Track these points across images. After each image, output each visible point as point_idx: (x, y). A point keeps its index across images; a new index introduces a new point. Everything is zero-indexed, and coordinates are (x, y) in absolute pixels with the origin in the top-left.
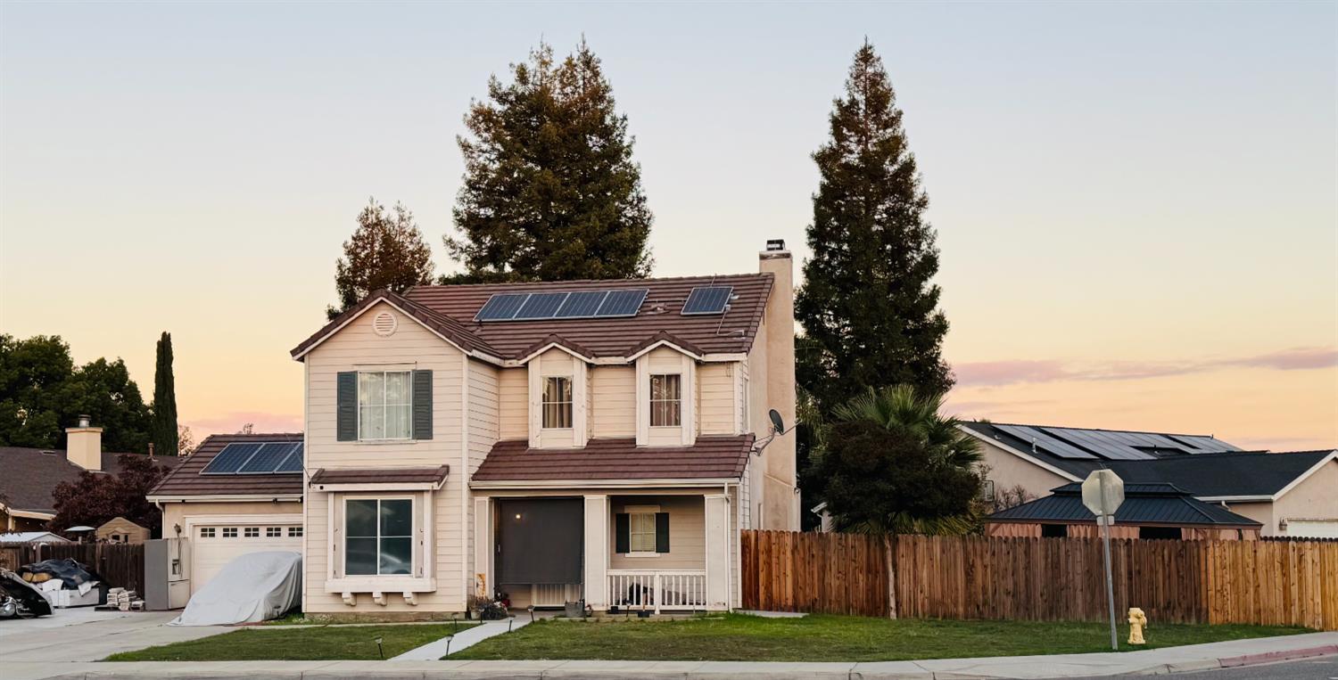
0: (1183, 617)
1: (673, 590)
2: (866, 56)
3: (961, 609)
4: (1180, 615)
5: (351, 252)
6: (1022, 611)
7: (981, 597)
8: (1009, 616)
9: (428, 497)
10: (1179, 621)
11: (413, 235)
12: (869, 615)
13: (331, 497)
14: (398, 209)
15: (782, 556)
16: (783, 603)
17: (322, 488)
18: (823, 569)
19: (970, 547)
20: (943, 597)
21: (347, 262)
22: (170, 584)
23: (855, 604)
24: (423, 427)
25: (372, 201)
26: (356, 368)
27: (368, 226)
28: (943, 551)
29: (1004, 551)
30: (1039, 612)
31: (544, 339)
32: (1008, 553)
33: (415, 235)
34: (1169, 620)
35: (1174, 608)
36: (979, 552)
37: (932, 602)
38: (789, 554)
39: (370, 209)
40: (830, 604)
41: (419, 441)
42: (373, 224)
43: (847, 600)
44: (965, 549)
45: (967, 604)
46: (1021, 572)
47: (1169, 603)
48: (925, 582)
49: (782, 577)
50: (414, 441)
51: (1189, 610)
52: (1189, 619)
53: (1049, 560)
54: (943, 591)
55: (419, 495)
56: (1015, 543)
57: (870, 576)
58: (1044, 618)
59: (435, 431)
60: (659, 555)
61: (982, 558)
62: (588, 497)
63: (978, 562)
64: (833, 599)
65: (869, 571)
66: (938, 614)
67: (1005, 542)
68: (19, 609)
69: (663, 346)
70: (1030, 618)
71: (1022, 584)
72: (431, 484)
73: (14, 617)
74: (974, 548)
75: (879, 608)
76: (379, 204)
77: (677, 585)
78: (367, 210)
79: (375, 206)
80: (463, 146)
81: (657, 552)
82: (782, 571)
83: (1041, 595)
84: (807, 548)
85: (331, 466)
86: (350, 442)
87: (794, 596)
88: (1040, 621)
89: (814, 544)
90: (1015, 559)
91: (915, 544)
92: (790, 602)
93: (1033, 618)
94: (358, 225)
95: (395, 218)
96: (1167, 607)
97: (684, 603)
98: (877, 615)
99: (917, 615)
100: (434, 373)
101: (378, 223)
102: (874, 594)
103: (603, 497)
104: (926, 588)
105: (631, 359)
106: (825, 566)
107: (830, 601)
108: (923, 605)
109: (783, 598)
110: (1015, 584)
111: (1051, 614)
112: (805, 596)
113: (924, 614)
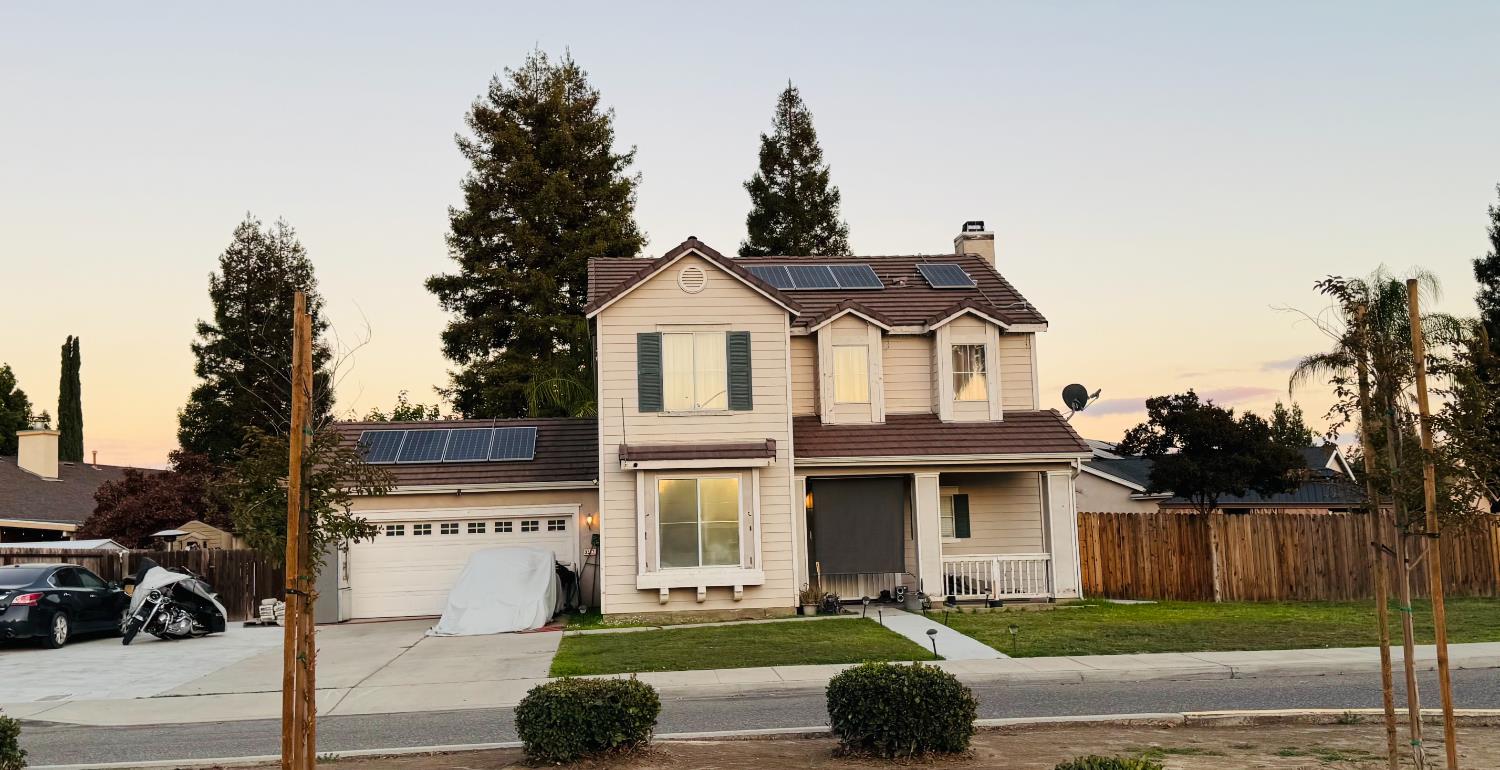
0: (1480, 591)
1: (978, 579)
2: (789, 98)
3: (1274, 591)
4: (1477, 589)
5: (227, 267)
6: (1334, 590)
7: (1293, 577)
8: (1321, 595)
9: (756, 474)
10: (1477, 595)
11: (295, 250)
12: (1185, 598)
13: (640, 477)
14: (281, 225)
15: (1089, 539)
16: (1093, 589)
17: (636, 465)
18: (1135, 552)
19: (1280, 526)
20: (1257, 578)
21: (220, 273)
22: (340, 592)
23: (1170, 589)
24: (740, 395)
25: (249, 216)
26: (659, 329)
27: (243, 241)
28: (1254, 531)
29: (1314, 530)
30: (1350, 590)
31: (839, 305)
32: (1318, 531)
33: (298, 251)
34: (1468, 594)
35: (1471, 582)
36: (1288, 531)
37: (1248, 584)
38: (1096, 536)
39: (246, 224)
40: (1144, 589)
41: (736, 412)
42: (248, 236)
43: (1162, 585)
44: (1276, 528)
45: (1281, 588)
46: (1331, 551)
47: (1467, 577)
48: (1238, 563)
49: (1091, 561)
50: (731, 412)
51: (1485, 582)
52: (1486, 592)
53: (1356, 538)
54: (1256, 572)
55: (747, 475)
56: (1323, 521)
57: (1183, 558)
58: (1355, 596)
59: (755, 400)
60: (959, 540)
61: (1292, 535)
62: (919, 476)
63: (1289, 541)
64: (1147, 582)
65: (1182, 553)
66: (1254, 595)
67: (1313, 520)
68: (194, 627)
69: (969, 314)
70: (1341, 598)
71: (1332, 563)
72: (767, 460)
73: (188, 636)
74: (1284, 528)
75: (1194, 591)
76: (257, 219)
77: (982, 573)
78: (243, 224)
79: (252, 221)
80: (461, 145)
81: (957, 537)
82: (1090, 555)
83: (1351, 573)
84: (1115, 531)
85: (635, 440)
86: (655, 414)
87: (1104, 583)
88: (1352, 600)
89: (1124, 526)
90: (1325, 537)
91: (1226, 524)
92: (1100, 588)
93: (1345, 599)
94: (233, 238)
95: (276, 232)
96: (1465, 582)
97: (975, 592)
98: (1192, 600)
99: (1233, 598)
100: (753, 338)
101: (256, 238)
102: (1188, 577)
103: (935, 475)
104: (1240, 569)
105: (927, 329)
106: (1137, 547)
107: (1144, 585)
108: (1238, 587)
109: (1093, 584)
110: (1327, 563)
111: (1361, 592)
112: (1116, 582)
113: (1239, 597)
